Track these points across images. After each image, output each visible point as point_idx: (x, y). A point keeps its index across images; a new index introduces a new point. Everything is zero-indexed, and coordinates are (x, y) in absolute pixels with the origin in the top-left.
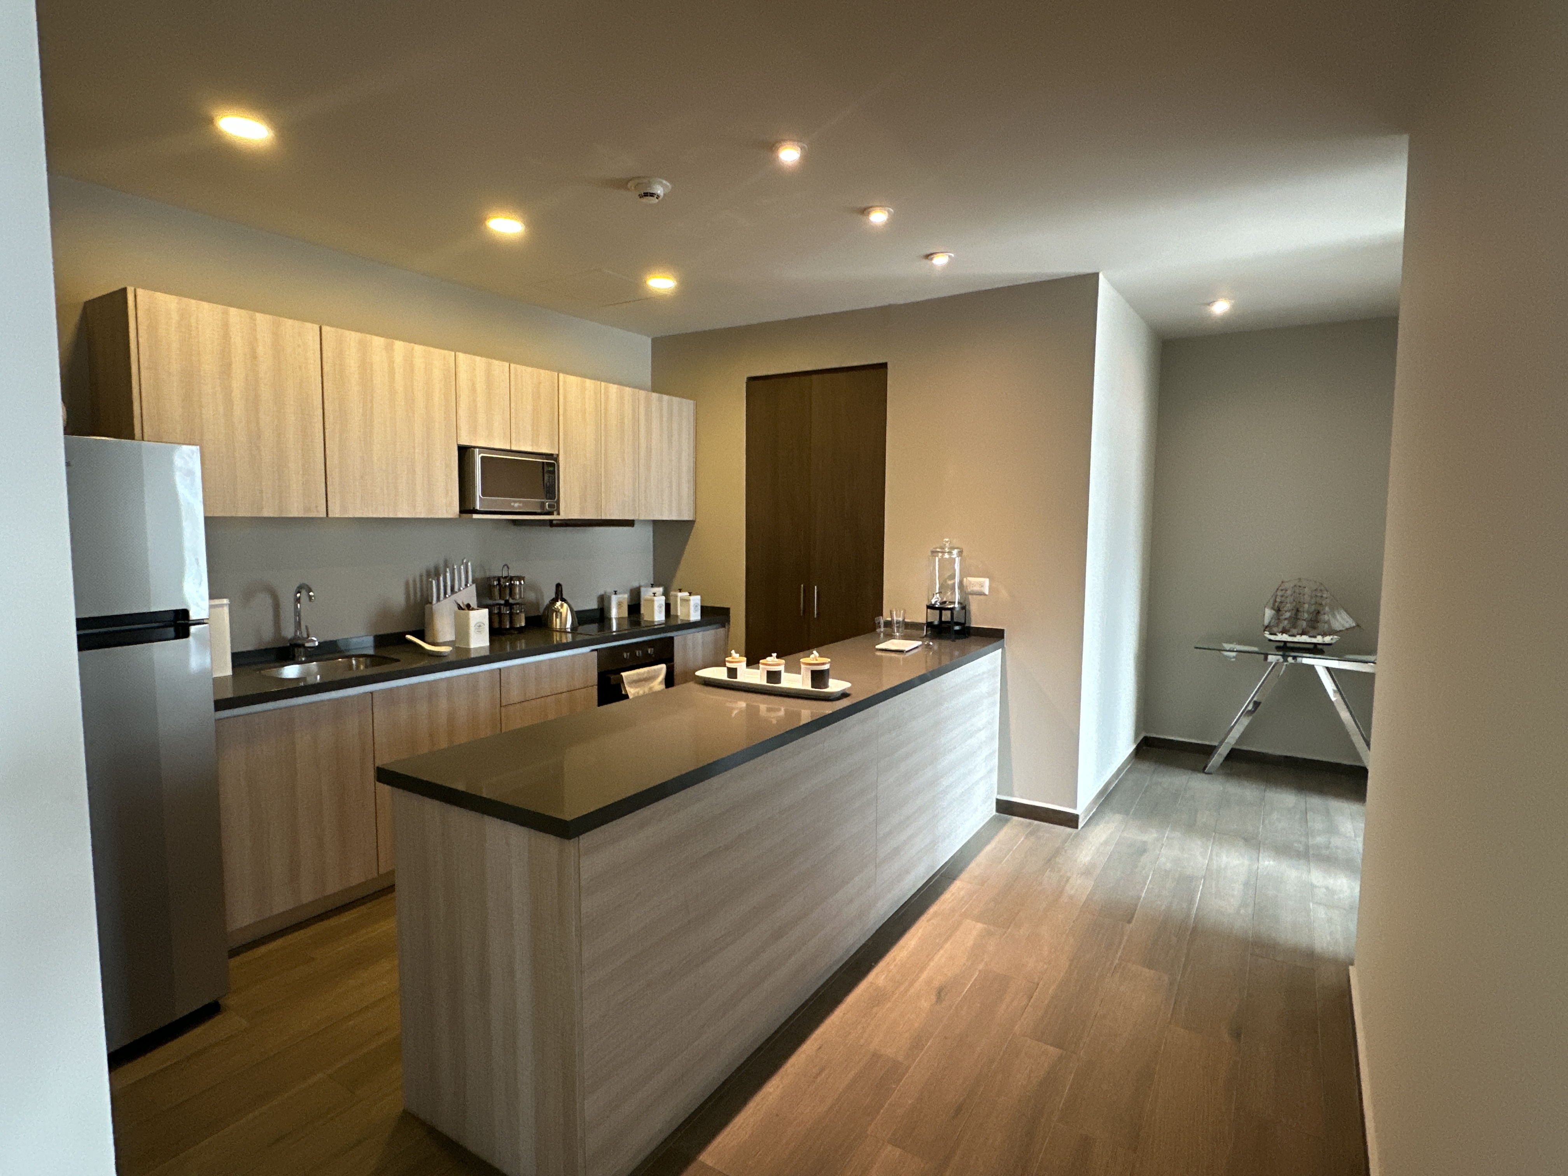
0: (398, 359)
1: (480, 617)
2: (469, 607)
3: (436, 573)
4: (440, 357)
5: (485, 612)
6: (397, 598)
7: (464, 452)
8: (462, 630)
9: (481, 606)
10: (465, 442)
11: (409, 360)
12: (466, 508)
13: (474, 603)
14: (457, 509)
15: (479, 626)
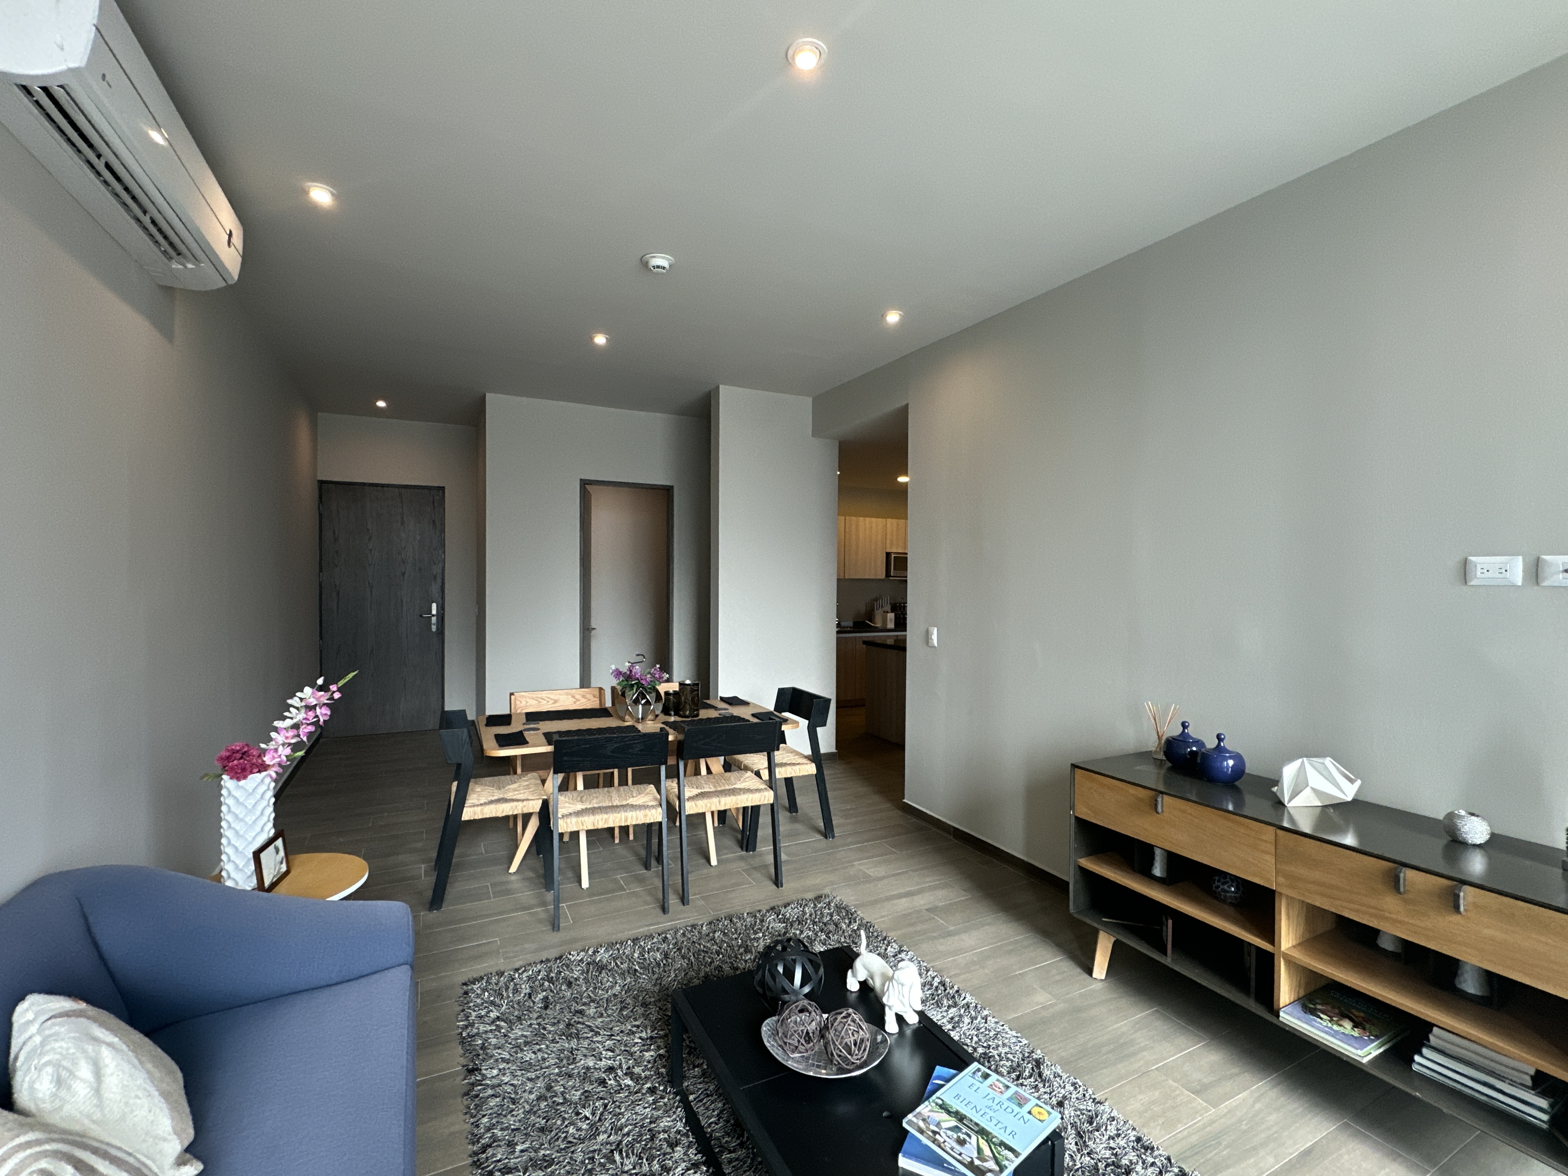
0: (868, 525)
1: (891, 616)
2: (887, 612)
3: (876, 600)
4: (880, 521)
5: (893, 614)
6: (863, 609)
7: (888, 555)
8: (885, 621)
9: (892, 612)
10: (888, 551)
11: (871, 523)
12: (888, 574)
13: (890, 611)
14: (884, 576)
15: (891, 619)
